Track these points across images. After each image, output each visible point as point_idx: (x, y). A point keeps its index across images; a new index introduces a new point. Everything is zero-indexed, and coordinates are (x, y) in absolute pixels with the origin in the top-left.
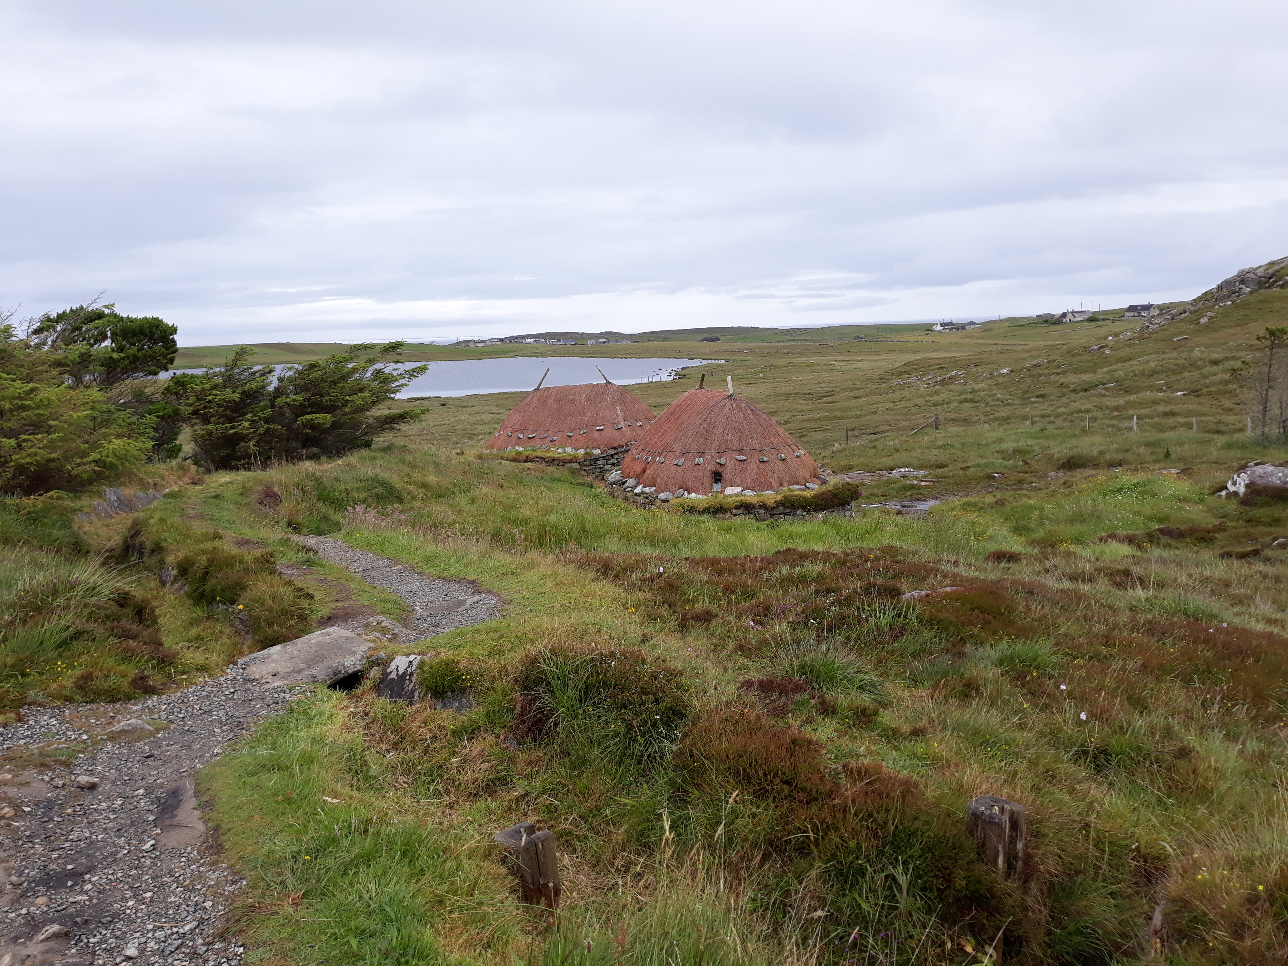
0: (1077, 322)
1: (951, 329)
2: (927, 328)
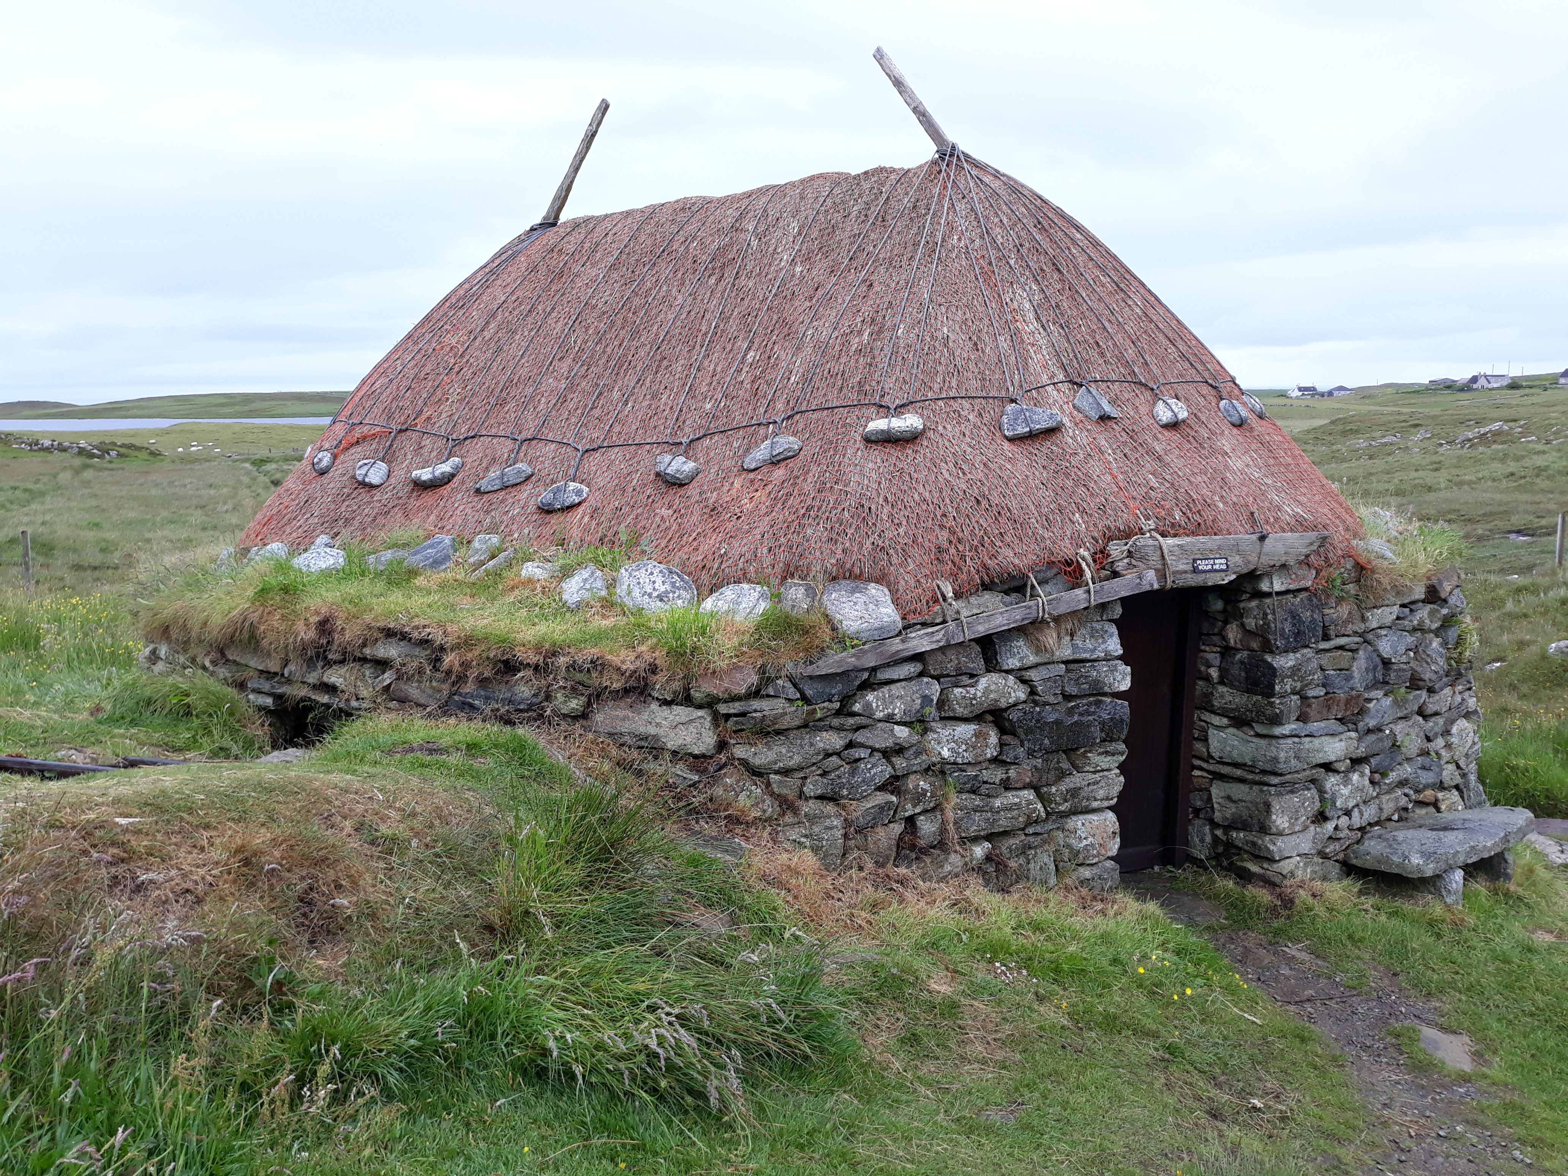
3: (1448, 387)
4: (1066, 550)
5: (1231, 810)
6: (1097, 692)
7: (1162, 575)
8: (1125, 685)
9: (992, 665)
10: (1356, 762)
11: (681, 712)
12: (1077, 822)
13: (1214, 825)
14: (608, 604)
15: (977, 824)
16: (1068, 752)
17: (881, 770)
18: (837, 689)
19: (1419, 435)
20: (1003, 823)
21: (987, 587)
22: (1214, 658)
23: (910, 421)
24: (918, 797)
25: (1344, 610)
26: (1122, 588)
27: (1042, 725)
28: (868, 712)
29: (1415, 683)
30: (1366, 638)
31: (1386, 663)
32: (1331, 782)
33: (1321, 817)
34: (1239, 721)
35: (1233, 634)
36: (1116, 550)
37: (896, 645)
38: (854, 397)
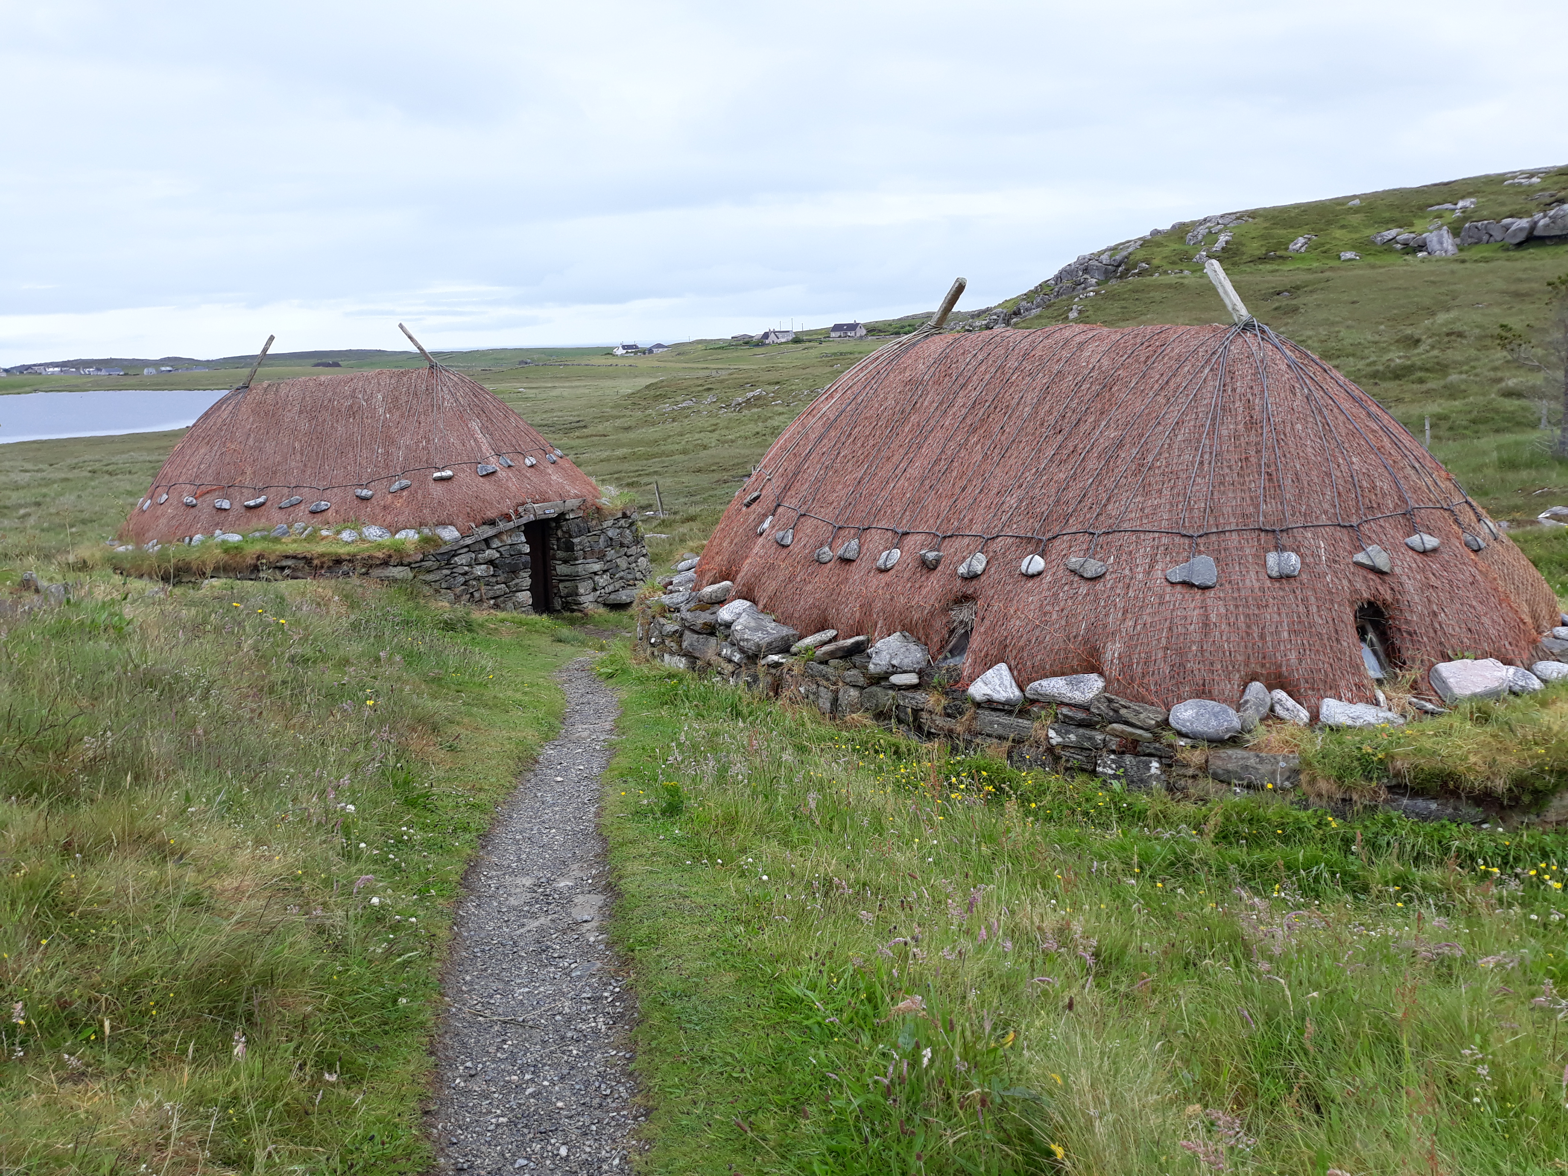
0: (782, 343)
1: (636, 353)
2: (608, 352)
3: (746, 343)
4: (506, 511)
5: (566, 591)
6: (520, 554)
7: (535, 515)
8: (528, 551)
9: (489, 547)
10: (605, 571)
11: (400, 568)
12: (519, 594)
13: (561, 597)
14: (363, 540)
15: (491, 594)
16: (513, 572)
17: (462, 579)
18: (446, 557)
19: (710, 398)
20: (498, 593)
21: (484, 524)
22: (555, 542)
23: (448, 473)
24: (473, 586)
25: (594, 522)
26: (524, 520)
27: (505, 564)
28: (456, 563)
29: (622, 545)
30: (603, 531)
31: (611, 539)
32: (597, 578)
33: (595, 590)
34: (565, 562)
35: (560, 533)
36: (520, 509)
37: (462, 543)
38: (426, 465)
